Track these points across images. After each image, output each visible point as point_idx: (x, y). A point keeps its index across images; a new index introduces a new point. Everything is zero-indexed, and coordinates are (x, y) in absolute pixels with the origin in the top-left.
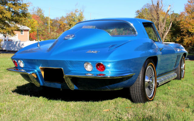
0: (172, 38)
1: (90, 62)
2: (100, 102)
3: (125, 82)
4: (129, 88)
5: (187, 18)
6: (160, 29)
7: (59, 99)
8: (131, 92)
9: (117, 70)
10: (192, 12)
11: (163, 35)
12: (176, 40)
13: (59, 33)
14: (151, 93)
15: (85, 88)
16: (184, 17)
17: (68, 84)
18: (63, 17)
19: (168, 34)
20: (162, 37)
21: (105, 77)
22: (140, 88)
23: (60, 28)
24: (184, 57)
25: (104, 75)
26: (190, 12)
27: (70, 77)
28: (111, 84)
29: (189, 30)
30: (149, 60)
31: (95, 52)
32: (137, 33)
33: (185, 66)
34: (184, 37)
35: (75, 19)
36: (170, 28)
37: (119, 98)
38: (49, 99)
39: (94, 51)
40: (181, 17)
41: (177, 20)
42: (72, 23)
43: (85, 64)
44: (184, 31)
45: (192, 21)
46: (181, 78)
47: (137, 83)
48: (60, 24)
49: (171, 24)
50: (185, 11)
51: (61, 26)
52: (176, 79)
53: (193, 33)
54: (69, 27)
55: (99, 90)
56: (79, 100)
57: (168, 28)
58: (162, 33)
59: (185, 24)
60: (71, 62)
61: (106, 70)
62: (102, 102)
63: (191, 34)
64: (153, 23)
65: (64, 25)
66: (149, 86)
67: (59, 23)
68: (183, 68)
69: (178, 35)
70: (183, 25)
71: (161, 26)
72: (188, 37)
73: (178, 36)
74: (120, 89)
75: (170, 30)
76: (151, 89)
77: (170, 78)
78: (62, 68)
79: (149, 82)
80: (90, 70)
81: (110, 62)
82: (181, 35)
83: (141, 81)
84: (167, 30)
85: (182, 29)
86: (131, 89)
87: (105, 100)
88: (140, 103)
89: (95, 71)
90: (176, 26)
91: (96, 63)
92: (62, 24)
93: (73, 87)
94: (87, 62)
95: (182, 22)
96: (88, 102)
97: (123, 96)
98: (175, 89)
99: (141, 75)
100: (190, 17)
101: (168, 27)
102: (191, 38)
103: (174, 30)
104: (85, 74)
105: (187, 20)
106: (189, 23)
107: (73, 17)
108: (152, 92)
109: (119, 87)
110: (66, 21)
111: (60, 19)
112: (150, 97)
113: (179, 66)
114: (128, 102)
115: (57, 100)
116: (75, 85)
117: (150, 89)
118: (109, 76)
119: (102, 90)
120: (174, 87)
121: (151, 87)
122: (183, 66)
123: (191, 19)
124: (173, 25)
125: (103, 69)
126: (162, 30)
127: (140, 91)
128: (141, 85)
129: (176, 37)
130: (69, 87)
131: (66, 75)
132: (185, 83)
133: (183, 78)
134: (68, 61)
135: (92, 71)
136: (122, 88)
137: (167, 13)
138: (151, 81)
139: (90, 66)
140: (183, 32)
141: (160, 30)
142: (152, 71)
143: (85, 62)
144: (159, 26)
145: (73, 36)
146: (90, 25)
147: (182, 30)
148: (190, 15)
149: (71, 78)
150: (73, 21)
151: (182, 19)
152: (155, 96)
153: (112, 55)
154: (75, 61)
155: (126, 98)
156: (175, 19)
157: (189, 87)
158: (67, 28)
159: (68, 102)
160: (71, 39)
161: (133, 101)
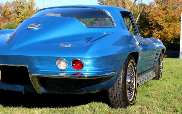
1: (65, 58)
2: (72, 107)
3: (103, 84)
4: (108, 90)
5: (157, 9)
7: (20, 105)
8: (110, 95)
9: (97, 69)
10: (162, 3)
12: (144, 34)
13: (4, 23)
14: (132, 96)
15: (55, 91)
16: (153, 8)
17: (35, 85)
18: (8, 3)
21: (83, 77)
22: (121, 90)
23: (5, 16)
24: (162, 54)
25: (82, 74)
26: (160, 3)
27: (38, 77)
28: (88, 86)
29: (159, 23)
30: (130, 56)
31: (70, 46)
32: (115, 24)
33: (163, 64)
34: (153, 31)
35: (24, 6)
36: (137, 20)
37: (93, 102)
38: (5, 106)
39: (68, 45)
40: (150, 8)
41: (146, 11)
42: (20, 11)
43: (57, 61)
44: (153, 24)
45: (163, 13)
46: (159, 77)
47: (117, 83)
48: (5, 11)
49: (139, 15)
50: (155, 1)
51: (6, 14)
52: (154, 79)
53: (163, 27)
54: (16, 15)
55: (72, 93)
56: (46, 107)
59: (154, 16)
60: (39, 59)
61: (84, 68)
62: (74, 108)
63: (161, 28)
64: (131, 13)
65: (11, 13)
66: (130, 87)
67: (3, 10)
68: (161, 66)
69: (146, 28)
70: (152, 17)
72: (157, 31)
73: (147, 30)
74: (97, 91)
75: (137, 22)
76: (132, 91)
77: (150, 77)
78: (27, 66)
79: (130, 83)
80: (64, 68)
81: (90, 59)
82: (150, 28)
83: (122, 81)
85: (150, 21)
86: (110, 91)
87: (79, 105)
88: (120, 108)
89: (71, 69)
90: (144, 18)
91: (71, 59)
92: (8, 11)
93: (41, 90)
94: (61, 59)
95: (150, 14)
96: (57, 108)
97: (99, 100)
98: (156, 90)
99: (122, 74)
100: (159, 8)
101: (135, 19)
102: (161, 32)
103: (142, 22)
104: (58, 74)
105: (156, 12)
106: (159, 15)
107: (22, 4)
108: (132, 94)
109: (96, 90)
110: (13, 8)
111: (4, 5)
112: (131, 100)
113: (157, 64)
114: (106, 107)
115: (16, 106)
116: (44, 87)
117: (130, 91)
118: (86, 76)
119: (76, 93)
120: (154, 89)
121: (132, 89)
122: (161, 64)
123: (160, 11)
124: (141, 17)
125: (80, 67)
127: (121, 93)
128: (122, 87)
129: (144, 31)
130: (36, 89)
131: (32, 75)
132: (165, 84)
133: (161, 77)
134: (36, 56)
135: (67, 70)
136: (99, 91)
137: (134, 2)
138: (132, 81)
139: (64, 63)
140: (151, 25)
142: (132, 69)
143: (58, 58)
145: (39, 25)
146: (55, 13)
147: (150, 23)
148: (159, 6)
149: (39, 79)
150: (22, 8)
151: (151, 10)
152: (135, 99)
153: (91, 50)
154: (45, 57)
155: (102, 102)
156: (143, 10)
157: (171, 88)
158: (15, 16)
159: (32, 109)
160: (36, 29)
161: (111, 106)
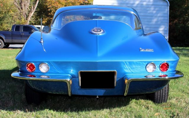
0: (37, 19)
6: (23, 8)
11: (27, 17)
19: (33, 14)
20: (27, 18)
34: (51, 18)
57: (34, 7)
58: (26, 14)
59: (53, 2)
60: (131, 63)
70: (50, 3)
71: (25, 4)
73: (45, 17)
82: (48, 16)
84: (32, 9)
85: (49, 8)
106: (58, 2)
126: (26, 9)
140: (50, 12)
141: (24, 10)
144: (23, 4)
